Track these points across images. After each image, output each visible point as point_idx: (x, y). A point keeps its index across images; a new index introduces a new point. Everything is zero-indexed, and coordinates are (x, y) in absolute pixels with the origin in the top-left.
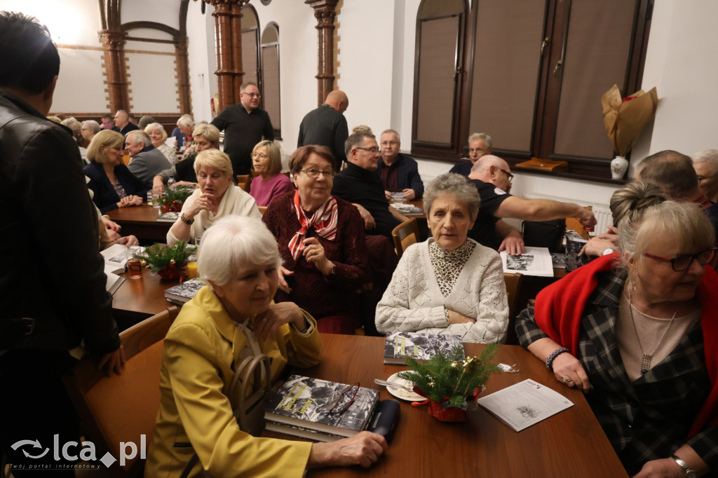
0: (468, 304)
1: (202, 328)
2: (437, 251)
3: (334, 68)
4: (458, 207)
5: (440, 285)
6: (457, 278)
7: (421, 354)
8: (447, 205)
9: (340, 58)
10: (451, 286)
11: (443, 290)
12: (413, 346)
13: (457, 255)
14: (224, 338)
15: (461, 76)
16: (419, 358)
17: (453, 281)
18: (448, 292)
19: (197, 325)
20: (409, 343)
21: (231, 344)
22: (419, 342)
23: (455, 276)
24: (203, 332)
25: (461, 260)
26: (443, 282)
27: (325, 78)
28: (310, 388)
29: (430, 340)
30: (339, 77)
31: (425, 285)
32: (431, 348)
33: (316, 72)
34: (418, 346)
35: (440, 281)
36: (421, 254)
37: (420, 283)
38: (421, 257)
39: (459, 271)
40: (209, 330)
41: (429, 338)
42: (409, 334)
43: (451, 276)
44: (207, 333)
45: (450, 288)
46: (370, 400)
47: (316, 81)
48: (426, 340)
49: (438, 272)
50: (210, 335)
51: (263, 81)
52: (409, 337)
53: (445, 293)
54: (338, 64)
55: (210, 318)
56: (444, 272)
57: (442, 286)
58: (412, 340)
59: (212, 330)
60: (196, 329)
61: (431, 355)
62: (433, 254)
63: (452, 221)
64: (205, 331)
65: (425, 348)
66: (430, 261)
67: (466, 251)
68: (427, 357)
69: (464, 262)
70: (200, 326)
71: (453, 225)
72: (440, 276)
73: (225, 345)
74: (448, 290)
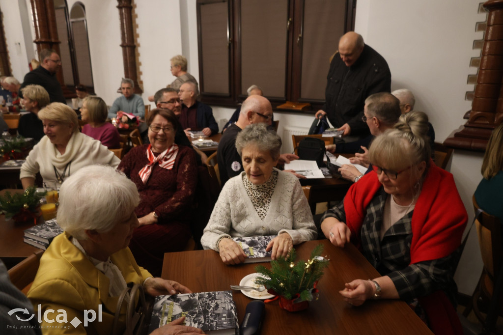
0: (280, 221)
1: (68, 282)
2: (251, 184)
3: (135, 38)
4: (260, 155)
5: (257, 210)
6: (269, 202)
7: (256, 253)
8: (251, 154)
9: (139, 31)
10: (266, 210)
11: (260, 214)
12: (249, 248)
13: (266, 185)
14: (91, 286)
15: (233, 45)
16: (255, 257)
17: (266, 205)
18: (264, 215)
19: (63, 280)
20: (245, 246)
21: (97, 289)
22: (252, 244)
23: (268, 201)
24: (70, 285)
25: (270, 188)
26: (259, 208)
27: (128, 46)
28: (177, 304)
29: (260, 242)
30: (139, 45)
31: (246, 212)
32: (262, 248)
33: (120, 42)
34: (252, 247)
35: (257, 208)
36: (238, 188)
37: (242, 212)
38: (238, 191)
39: (270, 197)
40: (75, 281)
41: (258, 240)
42: (243, 238)
43: (264, 201)
44: (74, 285)
45: (265, 212)
46: (230, 300)
47: (120, 49)
48: (257, 242)
49: (253, 201)
50: (77, 286)
51: (74, 49)
52: (244, 241)
53: (262, 217)
54: (138, 36)
55: (73, 269)
56: (258, 200)
57: (259, 210)
58: (247, 243)
59: (78, 280)
60: (63, 283)
61: (264, 253)
62: (247, 188)
63: (256, 166)
64: (72, 285)
65: (257, 248)
66: (246, 192)
67: (272, 180)
68: (261, 255)
69: (272, 189)
70: (66, 280)
71: (258, 169)
72: (256, 204)
73: (92, 292)
74: (263, 214)
